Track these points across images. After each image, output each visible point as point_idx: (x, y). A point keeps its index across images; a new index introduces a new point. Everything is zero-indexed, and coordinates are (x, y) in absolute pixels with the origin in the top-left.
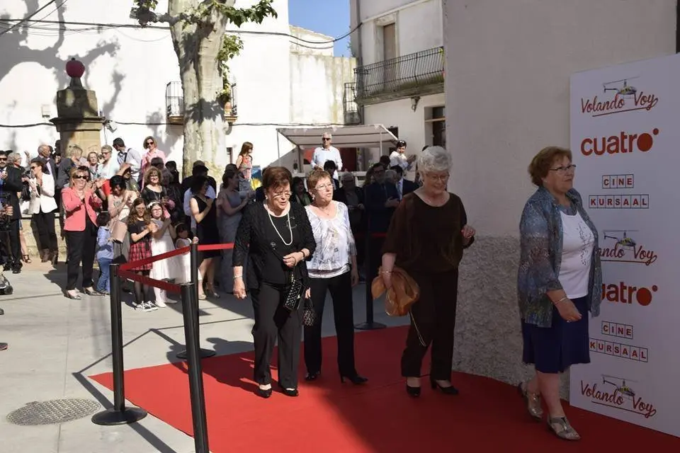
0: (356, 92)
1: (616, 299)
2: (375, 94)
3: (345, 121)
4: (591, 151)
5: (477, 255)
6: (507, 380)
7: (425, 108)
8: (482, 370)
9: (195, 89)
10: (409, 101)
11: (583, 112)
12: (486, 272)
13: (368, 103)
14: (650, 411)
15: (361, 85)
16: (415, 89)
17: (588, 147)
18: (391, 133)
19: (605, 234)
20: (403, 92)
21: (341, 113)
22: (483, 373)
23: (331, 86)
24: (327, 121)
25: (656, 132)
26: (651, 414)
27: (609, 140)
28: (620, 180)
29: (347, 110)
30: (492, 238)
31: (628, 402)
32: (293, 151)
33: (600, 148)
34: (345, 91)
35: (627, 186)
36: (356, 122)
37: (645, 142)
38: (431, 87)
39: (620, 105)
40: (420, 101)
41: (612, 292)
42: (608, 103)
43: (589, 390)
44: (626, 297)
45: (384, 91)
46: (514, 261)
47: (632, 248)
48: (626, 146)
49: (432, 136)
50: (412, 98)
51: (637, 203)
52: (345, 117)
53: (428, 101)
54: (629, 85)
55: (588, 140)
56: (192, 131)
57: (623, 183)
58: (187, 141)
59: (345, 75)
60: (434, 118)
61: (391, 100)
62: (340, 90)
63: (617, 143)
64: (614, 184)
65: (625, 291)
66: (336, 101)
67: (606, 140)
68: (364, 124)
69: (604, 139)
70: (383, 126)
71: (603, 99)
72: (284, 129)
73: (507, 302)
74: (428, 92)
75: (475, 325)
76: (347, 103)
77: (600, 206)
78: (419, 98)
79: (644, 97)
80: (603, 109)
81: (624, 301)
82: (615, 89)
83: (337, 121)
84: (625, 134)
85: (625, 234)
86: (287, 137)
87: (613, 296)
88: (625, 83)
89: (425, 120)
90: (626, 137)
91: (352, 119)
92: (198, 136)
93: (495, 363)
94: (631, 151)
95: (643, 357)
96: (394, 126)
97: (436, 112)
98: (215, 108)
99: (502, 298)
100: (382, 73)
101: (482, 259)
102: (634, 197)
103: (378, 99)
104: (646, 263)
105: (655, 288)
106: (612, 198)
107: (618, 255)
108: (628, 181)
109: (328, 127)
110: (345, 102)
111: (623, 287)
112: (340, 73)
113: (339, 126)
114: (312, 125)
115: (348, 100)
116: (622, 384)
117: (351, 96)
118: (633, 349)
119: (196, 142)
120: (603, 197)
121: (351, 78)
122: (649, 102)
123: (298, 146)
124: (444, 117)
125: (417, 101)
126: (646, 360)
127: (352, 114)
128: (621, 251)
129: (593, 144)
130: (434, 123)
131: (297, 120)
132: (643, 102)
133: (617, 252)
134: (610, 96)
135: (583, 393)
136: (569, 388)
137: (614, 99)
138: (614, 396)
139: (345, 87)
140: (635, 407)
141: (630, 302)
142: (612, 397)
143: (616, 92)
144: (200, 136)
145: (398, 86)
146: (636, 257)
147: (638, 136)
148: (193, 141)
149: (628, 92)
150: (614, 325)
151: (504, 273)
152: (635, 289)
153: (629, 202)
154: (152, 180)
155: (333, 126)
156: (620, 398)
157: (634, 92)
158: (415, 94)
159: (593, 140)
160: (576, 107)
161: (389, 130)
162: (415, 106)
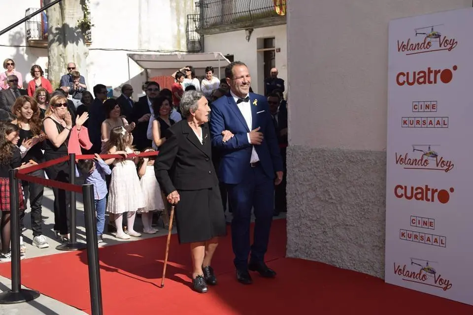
0: (197, 23)
1: (422, 198)
2: (214, 26)
3: (188, 48)
4: (404, 82)
5: (312, 164)
6: (335, 264)
7: (257, 39)
8: (315, 257)
9: (58, 18)
10: (243, 33)
11: (399, 51)
12: (318, 177)
13: (207, 34)
14: (447, 285)
15: (202, 18)
16: (249, 22)
17: (402, 79)
18: (228, 60)
19: (414, 147)
20: (239, 25)
21: (184, 42)
22: (315, 259)
23: (175, 17)
24: (171, 48)
25: (455, 68)
26: (448, 287)
27: (419, 74)
28: (426, 106)
29: (190, 38)
30: (324, 151)
31: (430, 279)
32: (142, 74)
33: (411, 81)
34: (188, 21)
35: (432, 110)
36: (197, 50)
37: (447, 76)
38: (263, 21)
39: (428, 47)
40: (253, 32)
41: (420, 193)
42: (418, 44)
43: (400, 270)
44: (429, 197)
45: (222, 23)
46: (342, 169)
47: (435, 158)
48: (432, 79)
49: (264, 63)
50: (247, 30)
51: (440, 124)
52: (187, 45)
53: (260, 33)
54: (435, 31)
55: (402, 74)
56: (56, 55)
57: (428, 108)
58: (52, 63)
59: (188, 8)
60: (265, 48)
61: (228, 31)
62: (183, 21)
63: (424, 77)
64: (421, 108)
65: (429, 192)
66: (179, 30)
67: (416, 74)
68: (203, 52)
69: (414, 73)
70: (221, 54)
71: (414, 41)
72: (134, 54)
73: (335, 201)
74: (261, 25)
75: (309, 220)
76: (190, 33)
77: (410, 126)
78: (252, 30)
79: (447, 40)
80: (415, 49)
81: (428, 200)
82: (424, 34)
83: (180, 48)
84: (431, 69)
85: (429, 148)
86: (136, 61)
87: (419, 196)
88: (432, 29)
89: (258, 49)
90: (432, 72)
91: (193, 47)
92: (62, 60)
93: (325, 250)
94: (435, 82)
95: (442, 243)
96: (231, 54)
97: (267, 42)
98: (78, 33)
99: (332, 199)
100: (220, 6)
101: (316, 167)
102: (437, 119)
103: (217, 30)
104: (445, 170)
105: (452, 190)
106: (419, 119)
107: (424, 164)
108: (433, 107)
109: (173, 53)
110: (187, 31)
111: (427, 189)
112: (183, 5)
113: (182, 53)
114: (158, 51)
115: (190, 30)
116: (426, 265)
117: (192, 26)
118: (434, 237)
119: (59, 66)
120: (413, 119)
121: (193, 10)
122: (450, 44)
123: (146, 69)
124: (274, 47)
125: (250, 33)
126: (444, 246)
127: (194, 42)
128: (426, 161)
129: (406, 77)
130: (265, 52)
131: (146, 46)
132: (446, 45)
133: (423, 162)
134: (420, 39)
135: (395, 272)
136: (384, 269)
137: (423, 42)
138: (420, 274)
139: (188, 18)
140: (436, 282)
141: (433, 200)
142: (418, 276)
143: (425, 36)
144: (64, 60)
145: (234, 19)
146: (437, 165)
147: (441, 71)
148: (57, 64)
149: (434, 36)
150: (420, 219)
151: (333, 178)
152: (436, 190)
153: (433, 123)
154: (40, 99)
155: (177, 53)
156: (424, 276)
157: (438, 36)
158: (248, 26)
159: (406, 74)
160: (393, 47)
161: (226, 57)
162: (249, 37)
